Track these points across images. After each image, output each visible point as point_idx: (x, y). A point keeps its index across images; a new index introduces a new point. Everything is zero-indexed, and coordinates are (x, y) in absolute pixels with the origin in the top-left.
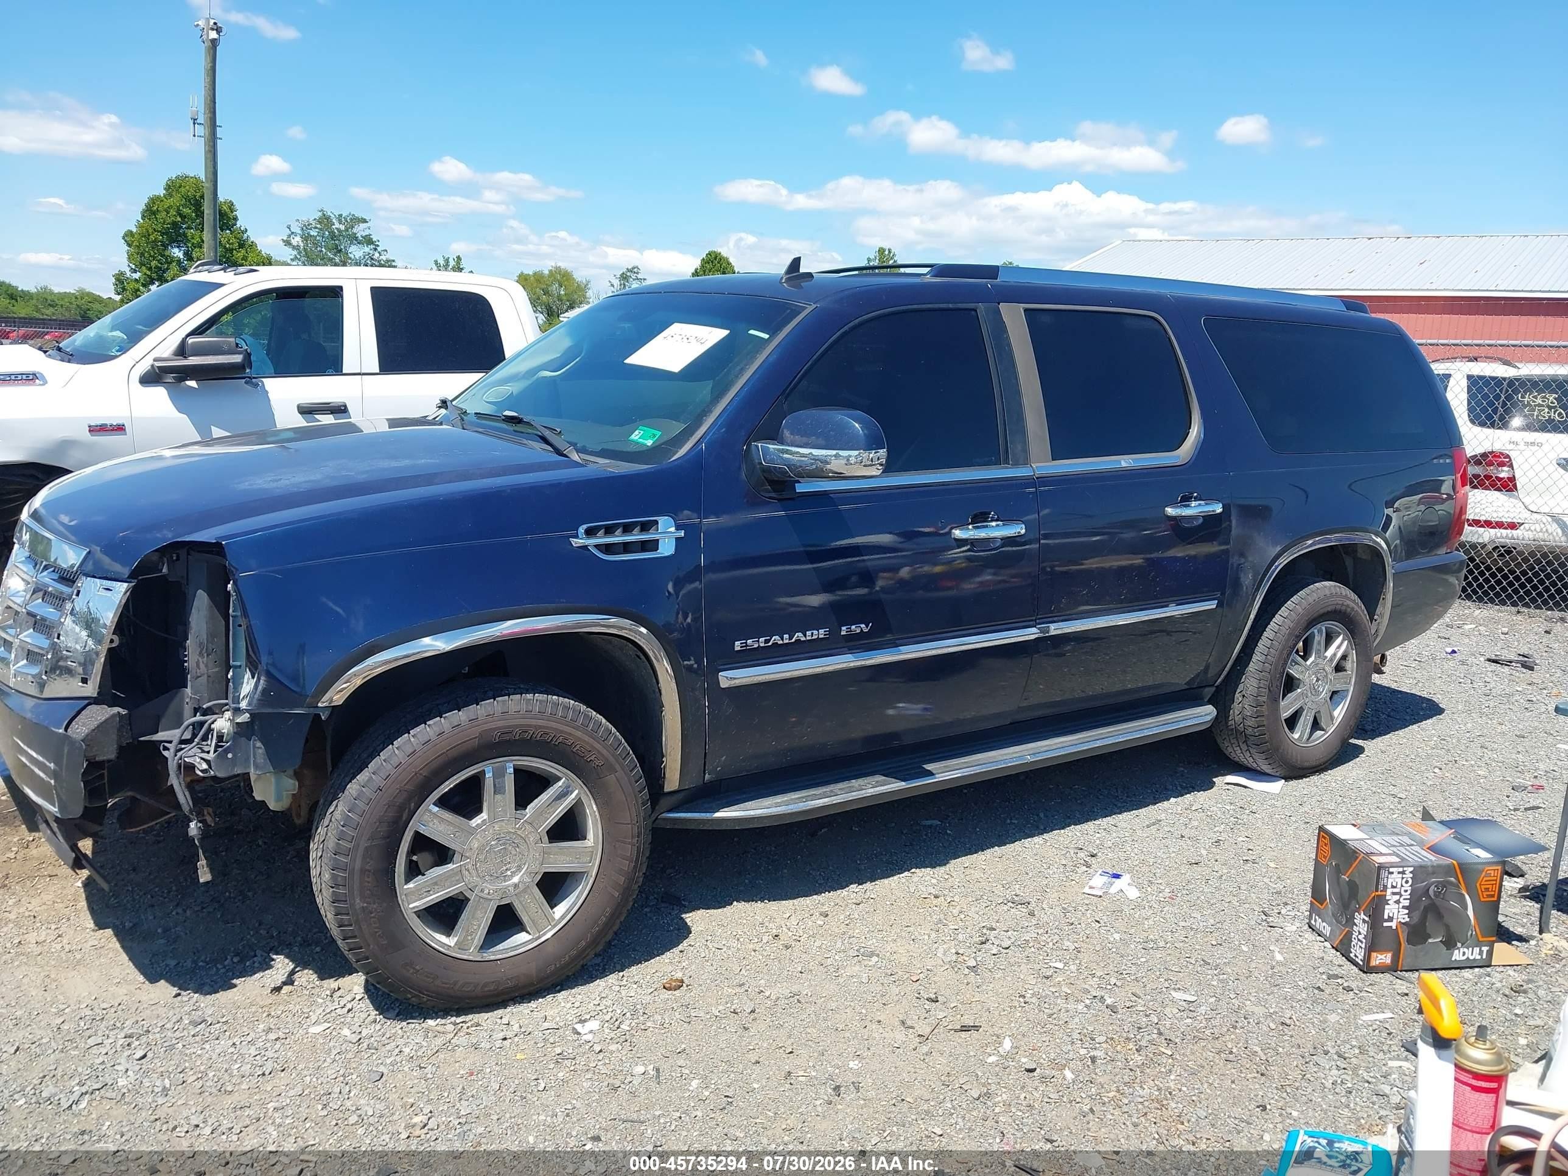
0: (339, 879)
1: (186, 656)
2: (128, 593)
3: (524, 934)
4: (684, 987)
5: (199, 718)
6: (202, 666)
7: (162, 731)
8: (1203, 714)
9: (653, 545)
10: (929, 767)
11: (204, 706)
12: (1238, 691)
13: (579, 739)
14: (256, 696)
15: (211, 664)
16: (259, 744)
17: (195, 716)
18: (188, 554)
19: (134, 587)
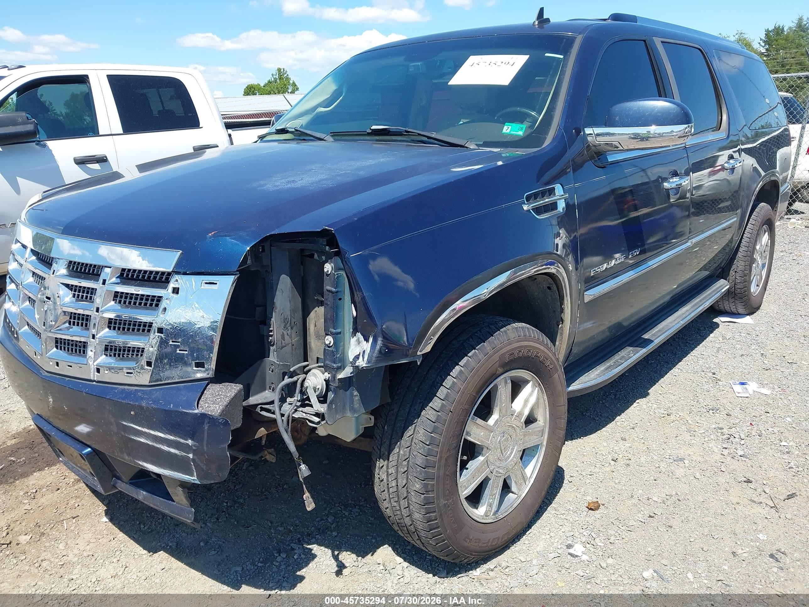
0: (429, 487)
1: (271, 331)
2: (235, 284)
3: (511, 494)
4: (601, 507)
5: (287, 380)
6: (286, 337)
7: (252, 396)
8: (722, 286)
9: (553, 206)
10: (646, 336)
11: (291, 370)
12: (732, 269)
13: (543, 351)
14: (375, 355)
15: (294, 335)
16: (356, 393)
17: (283, 380)
18: (271, 246)
19: (238, 278)
